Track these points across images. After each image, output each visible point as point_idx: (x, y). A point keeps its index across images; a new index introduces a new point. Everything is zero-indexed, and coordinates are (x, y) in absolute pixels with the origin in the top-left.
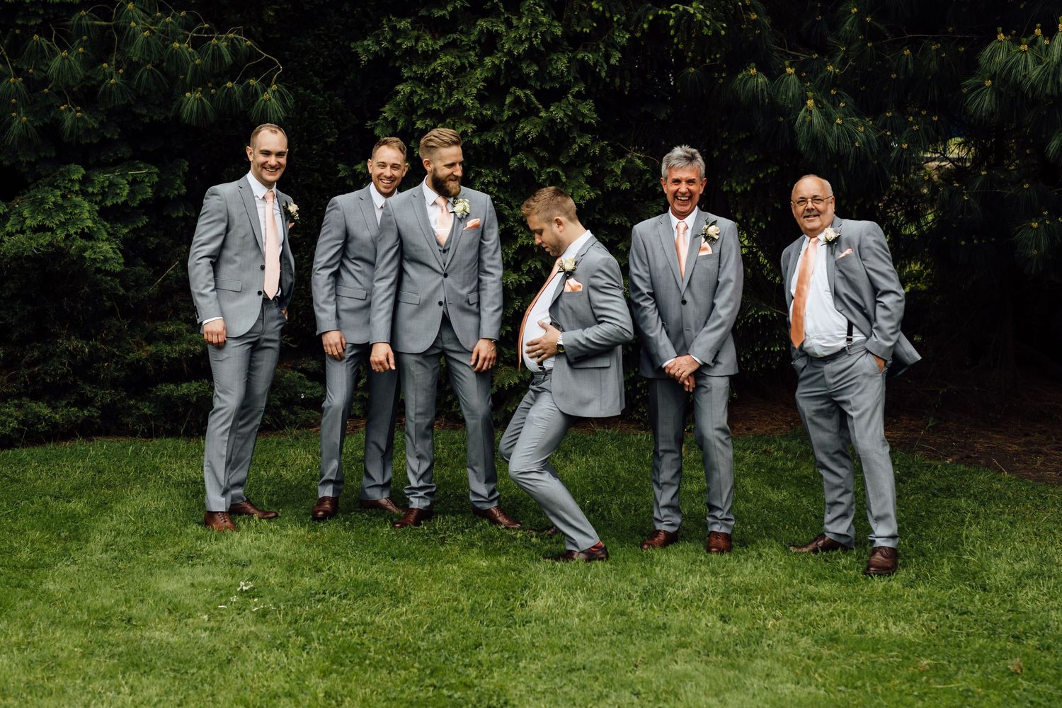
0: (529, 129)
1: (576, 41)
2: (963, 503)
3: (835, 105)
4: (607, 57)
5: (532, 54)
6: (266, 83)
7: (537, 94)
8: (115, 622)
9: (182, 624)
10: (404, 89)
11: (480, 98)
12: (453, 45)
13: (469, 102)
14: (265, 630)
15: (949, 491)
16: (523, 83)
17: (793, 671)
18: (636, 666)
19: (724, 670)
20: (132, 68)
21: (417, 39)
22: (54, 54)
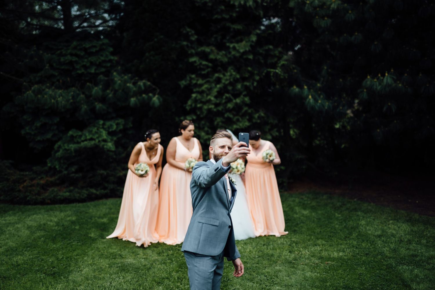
0: (230, 105)
1: (244, 79)
2: (359, 213)
3: (319, 96)
4: (253, 84)
5: (231, 84)
6: (154, 95)
7: (233, 95)
8: (117, 257)
9: (136, 257)
10: (194, 95)
11: (216, 97)
12: (208, 82)
13: (212, 98)
14: (160, 258)
15: (355, 210)
16: (228, 92)
17: (310, 268)
18: (265, 268)
19: (291, 269)
20: (116, 91)
21: (198, 80)
22: (93, 88)
